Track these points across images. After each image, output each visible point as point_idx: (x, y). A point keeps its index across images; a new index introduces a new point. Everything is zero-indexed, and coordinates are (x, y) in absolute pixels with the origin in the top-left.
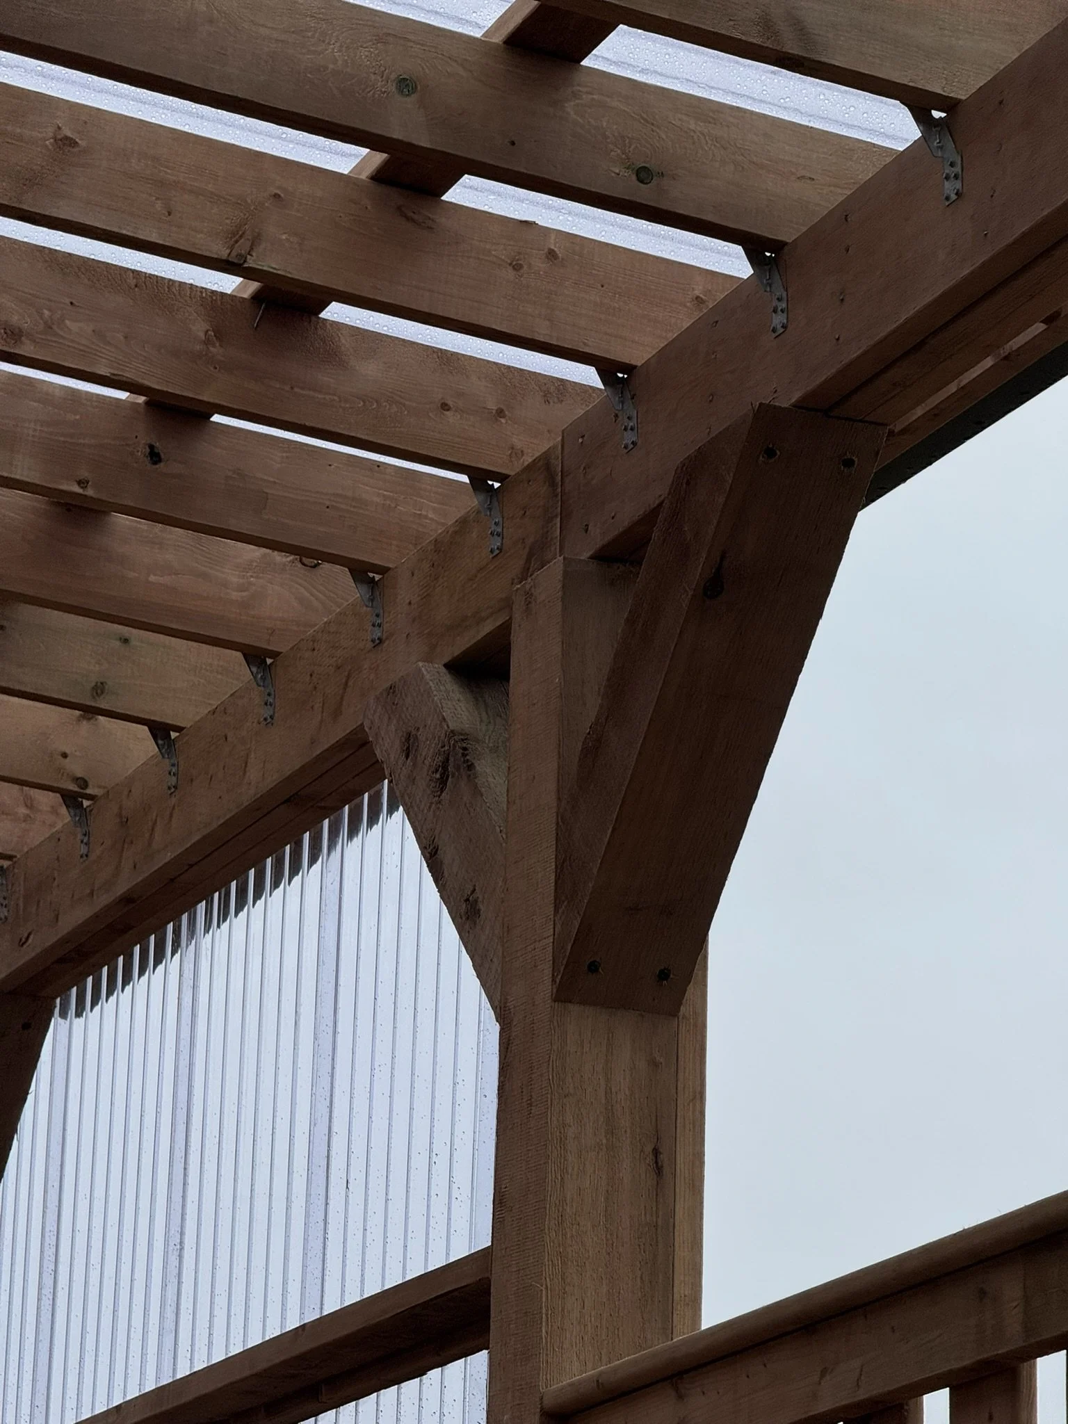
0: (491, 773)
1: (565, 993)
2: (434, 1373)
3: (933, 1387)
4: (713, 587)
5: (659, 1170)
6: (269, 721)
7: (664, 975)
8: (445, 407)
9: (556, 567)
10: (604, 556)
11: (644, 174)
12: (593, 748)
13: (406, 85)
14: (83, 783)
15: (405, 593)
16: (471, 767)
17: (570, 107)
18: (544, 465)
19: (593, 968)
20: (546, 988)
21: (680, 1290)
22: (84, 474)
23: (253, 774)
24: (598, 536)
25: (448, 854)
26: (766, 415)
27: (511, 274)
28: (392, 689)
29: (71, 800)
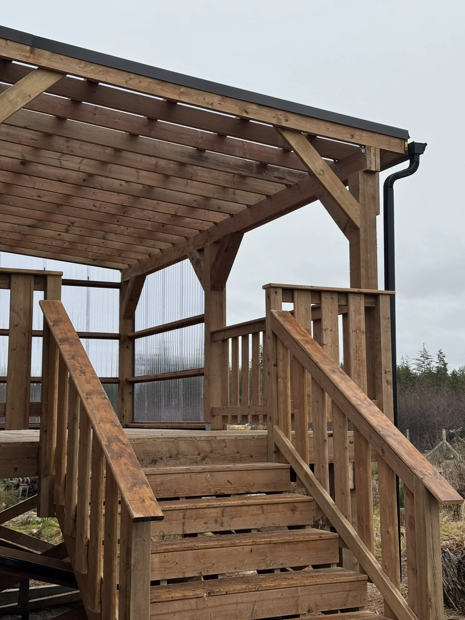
0: (202, 264)
1: (211, 290)
2: (196, 325)
3: (240, 336)
4: (227, 250)
5: (222, 307)
6: (175, 251)
7: (222, 287)
8: (196, 223)
9: (209, 243)
10: (214, 242)
11: (219, 208)
12: (214, 265)
13: (195, 201)
14: (151, 253)
15: (191, 240)
16: (200, 263)
17: (211, 202)
18: (207, 230)
19: (214, 287)
20: (209, 289)
21: (224, 320)
22: (156, 228)
23: (173, 257)
24: (214, 241)
25: (198, 272)
26: (232, 233)
27: (204, 214)
28: (190, 252)
29: (149, 255)
